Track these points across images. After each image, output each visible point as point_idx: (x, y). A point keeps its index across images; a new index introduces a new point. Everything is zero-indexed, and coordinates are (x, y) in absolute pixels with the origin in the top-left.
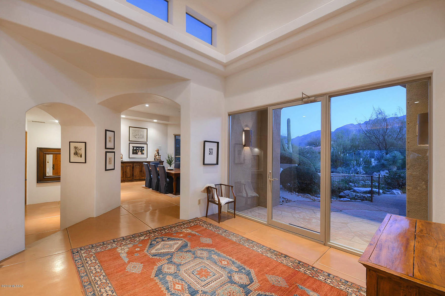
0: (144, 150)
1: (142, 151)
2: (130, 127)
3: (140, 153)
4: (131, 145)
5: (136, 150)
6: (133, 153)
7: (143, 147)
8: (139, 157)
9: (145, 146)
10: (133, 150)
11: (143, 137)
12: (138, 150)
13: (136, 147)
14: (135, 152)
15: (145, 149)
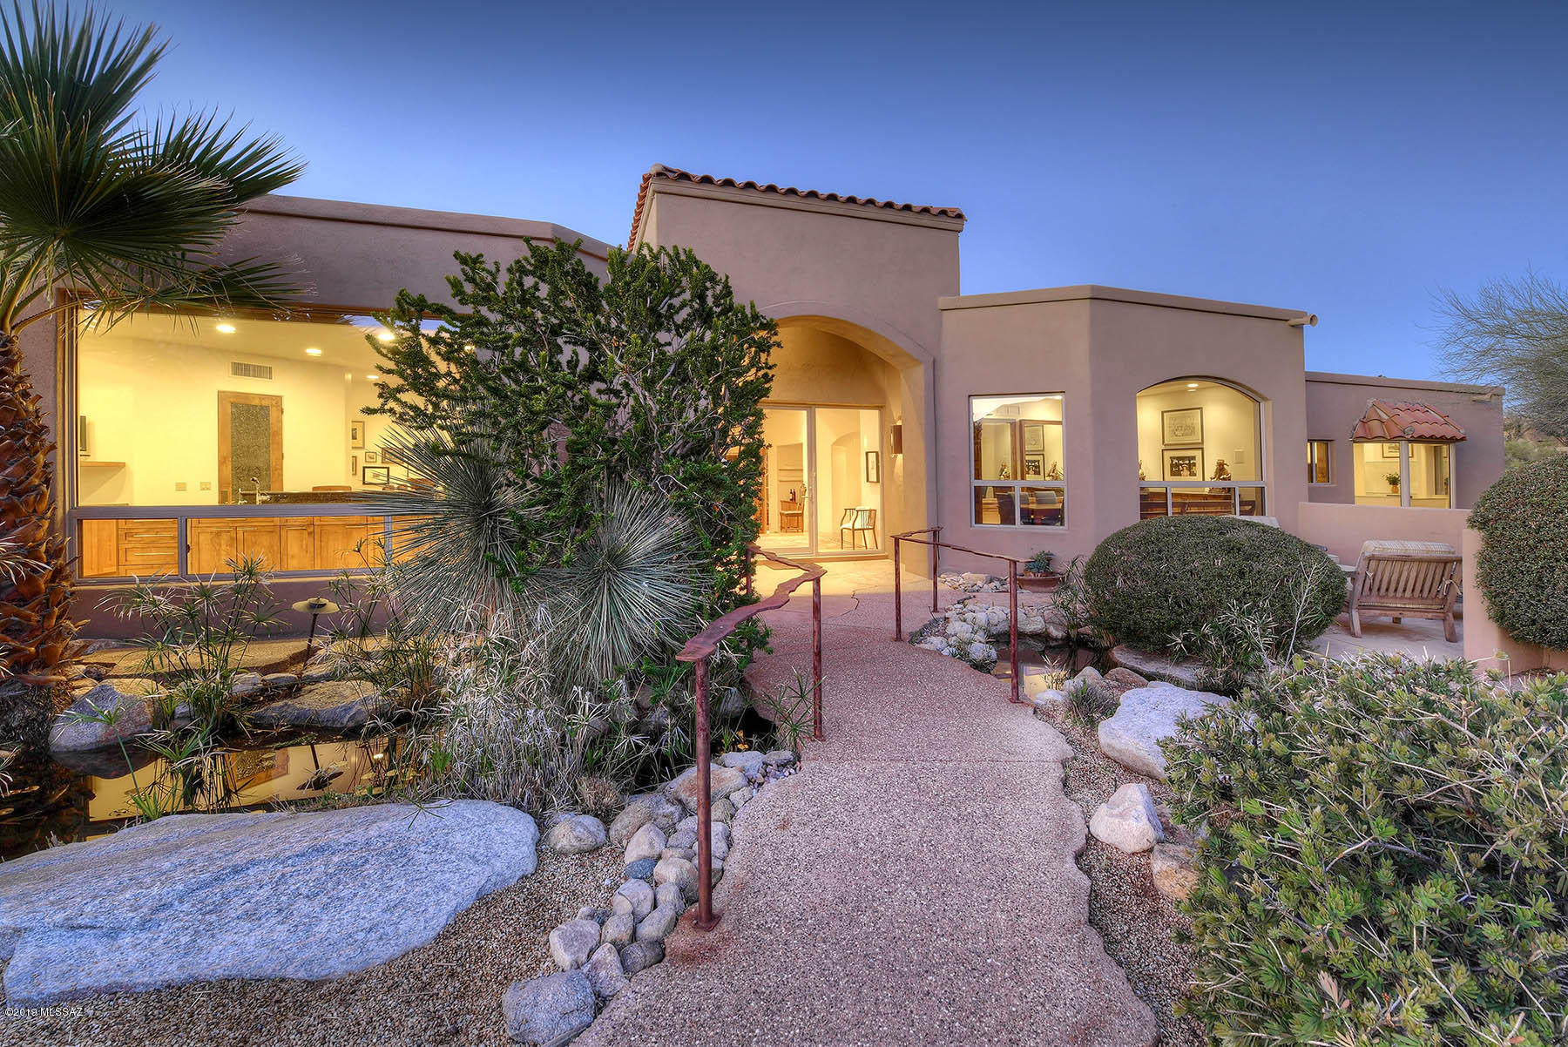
0: (1194, 464)
1: (1191, 466)
2: (1163, 413)
3: (1186, 472)
4: (1168, 455)
5: (1177, 465)
6: (1173, 474)
7: (1194, 458)
8: (1186, 483)
9: (1197, 454)
10: (1172, 466)
11: (1193, 432)
12: (1181, 465)
13: (1179, 458)
14: (1176, 470)
15: (1198, 461)
